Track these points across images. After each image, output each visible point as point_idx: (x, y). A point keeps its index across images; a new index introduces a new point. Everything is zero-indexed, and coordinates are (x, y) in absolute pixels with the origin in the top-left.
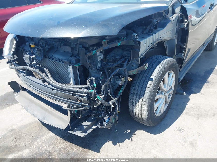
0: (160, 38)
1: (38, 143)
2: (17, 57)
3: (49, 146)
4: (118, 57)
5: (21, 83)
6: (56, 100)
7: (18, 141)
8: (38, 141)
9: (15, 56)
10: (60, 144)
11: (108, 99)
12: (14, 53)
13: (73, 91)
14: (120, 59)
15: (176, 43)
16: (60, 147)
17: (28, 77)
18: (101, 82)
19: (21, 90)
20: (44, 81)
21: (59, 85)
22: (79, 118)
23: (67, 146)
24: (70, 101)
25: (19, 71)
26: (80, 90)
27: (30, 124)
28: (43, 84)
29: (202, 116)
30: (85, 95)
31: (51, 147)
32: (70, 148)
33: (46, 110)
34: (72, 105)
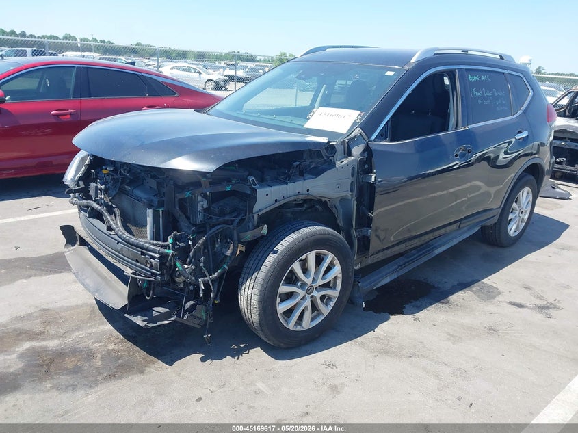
0: (307, 193)
1: (79, 335)
2: (83, 186)
3: (93, 343)
4: (228, 209)
5: (80, 230)
6: (120, 262)
7: (48, 327)
8: (81, 332)
9: (81, 183)
10: (113, 345)
11: (198, 273)
12: (80, 179)
13: (142, 247)
14: (231, 213)
15: (355, 207)
16: (110, 348)
17: (91, 220)
18: (190, 243)
19: (78, 243)
20: (109, 228)
21: (126, 235)
22: (148, 298)
23: (122, 348)
24: (138, 264)
25: (81, 208)
26: (153, 247)
27: (78, 307)
28: (106, 231)
29: (387, 353)
30: (157, 256)
31: (97, 345)
32: (126, 353)
33: (104, 278)
34: (140, 272)
